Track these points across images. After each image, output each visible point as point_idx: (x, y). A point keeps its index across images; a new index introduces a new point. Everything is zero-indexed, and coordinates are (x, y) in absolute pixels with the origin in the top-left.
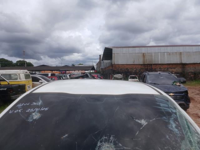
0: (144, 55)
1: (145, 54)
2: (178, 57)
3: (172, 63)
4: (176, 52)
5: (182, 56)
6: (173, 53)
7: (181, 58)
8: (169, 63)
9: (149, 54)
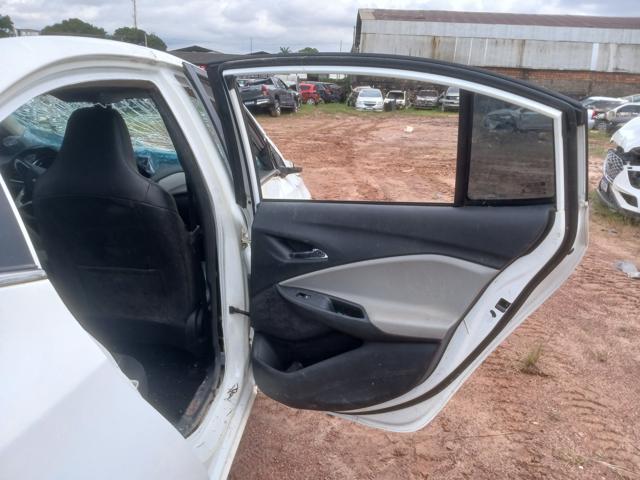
0: (434, 41)
1: (437, 40)
2: (515, 51)
3: (499, 65)
4: (513, 37)
5: (526, 49)
6: (504, 40)
7: (521, 54)
8: (491, 64)
9: (447, 40)
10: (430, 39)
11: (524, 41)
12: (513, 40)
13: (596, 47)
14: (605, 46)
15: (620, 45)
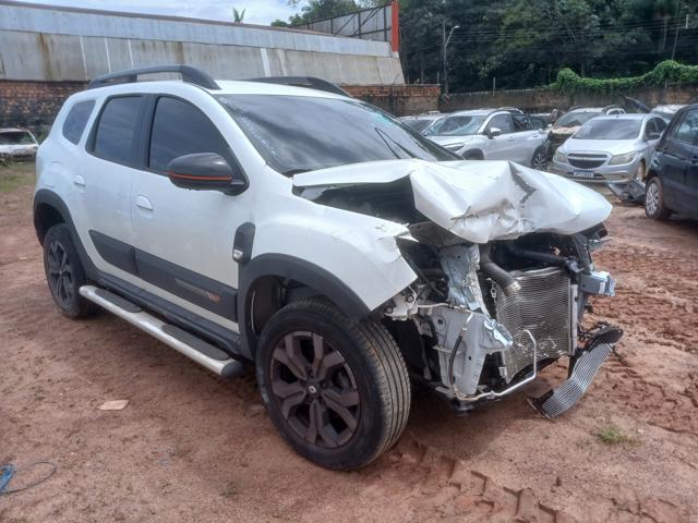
0: (43, 42)
2: (173, 57)
4: (164, 39)
5: (186, 55)
6: (153, 41)
9: (66, 39)
10: (34, 38)
11: (180, 43)
12: (165, 42)
13: (264, 52)
14: (272, 51)
15: (287, 51)
